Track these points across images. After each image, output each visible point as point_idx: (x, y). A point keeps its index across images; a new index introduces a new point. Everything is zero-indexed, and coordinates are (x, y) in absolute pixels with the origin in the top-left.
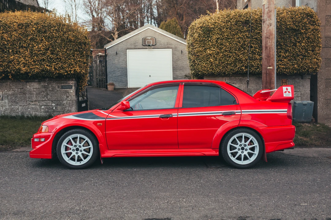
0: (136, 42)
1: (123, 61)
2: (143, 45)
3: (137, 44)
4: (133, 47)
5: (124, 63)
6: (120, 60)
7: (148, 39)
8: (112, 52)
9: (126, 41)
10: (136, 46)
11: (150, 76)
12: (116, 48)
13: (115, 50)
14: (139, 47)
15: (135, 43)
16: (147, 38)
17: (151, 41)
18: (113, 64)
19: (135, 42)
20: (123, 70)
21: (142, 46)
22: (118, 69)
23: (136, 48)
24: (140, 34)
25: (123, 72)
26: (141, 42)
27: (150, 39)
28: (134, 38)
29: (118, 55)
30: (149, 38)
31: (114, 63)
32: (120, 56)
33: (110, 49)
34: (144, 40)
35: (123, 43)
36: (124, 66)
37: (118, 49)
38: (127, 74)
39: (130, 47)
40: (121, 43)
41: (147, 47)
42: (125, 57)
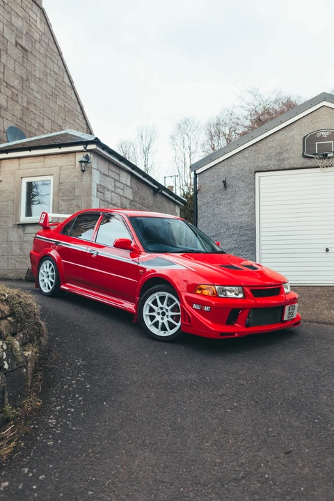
0: (284, 149)
1: (243, 207)
2: (304, 157)
3: (286, 155)
4: (273, 163)
5: (246, 212)
6: (236, 203)
7: (321, 138)
8: (213, 181)
9: (254, 148)
10: (284, 160)
11: (327, 250)
12: (223, 169)
13: (222, 174)
14: (292, 163)
15: (280, 153)
16: (318, 135)
17: (332, 142)
18: (214, 215)
19: (279, 150)
20: (242, 233)
21: (303, 160)
22: (228, 229)
23: (282, 167)
24: (295, 125)
25: (244, 238)
26: (298, 148)
27: (329, 138)
28: (277, 137)
29: (229, 189)
30: (325, 134)
31: (216, 211)
32: (236, 192)
33: (206, 174)
34: (309, 141)
35: (246, 154)
36: (247, 220)
37: (230, 172)
38: (255, 243)
39: (264, 164)
40: (240, 155)
41: (319, 162)
42: (252, 193)
